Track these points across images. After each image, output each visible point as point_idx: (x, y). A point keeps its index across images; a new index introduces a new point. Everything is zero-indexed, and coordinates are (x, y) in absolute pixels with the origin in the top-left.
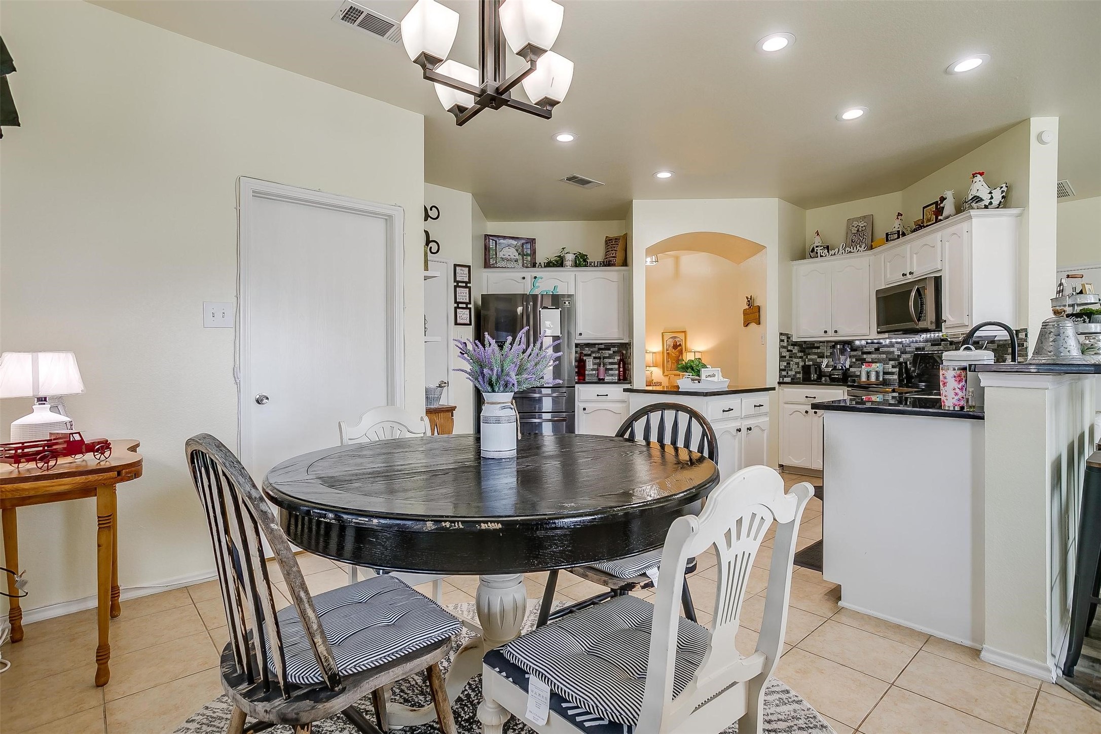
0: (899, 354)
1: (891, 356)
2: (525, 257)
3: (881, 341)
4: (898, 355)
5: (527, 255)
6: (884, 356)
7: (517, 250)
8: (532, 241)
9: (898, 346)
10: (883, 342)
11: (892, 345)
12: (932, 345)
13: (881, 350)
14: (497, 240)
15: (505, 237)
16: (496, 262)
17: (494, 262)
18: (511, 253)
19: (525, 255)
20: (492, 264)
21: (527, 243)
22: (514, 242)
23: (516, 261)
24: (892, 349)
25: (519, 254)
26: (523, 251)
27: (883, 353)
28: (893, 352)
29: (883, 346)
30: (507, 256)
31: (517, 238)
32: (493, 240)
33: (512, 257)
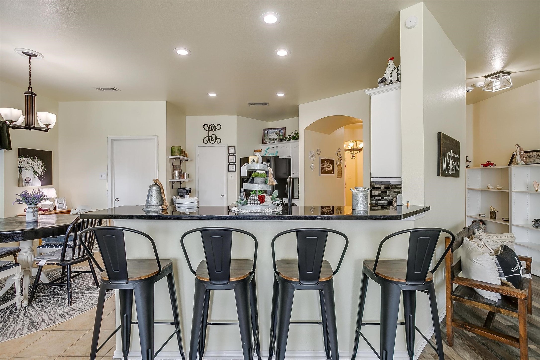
2: (280, 137)
5: (281, 136)
7: (276, 134)
8: (284, 129)
14: (268, 131)
15: (271, 129)
16: (267, 141)
17: (266, 141)
18: (274, 136)
19: (280, 136)
20: (265, 142)
21: (282, 130)
22: (275, 131)
23: (276, 139)
25: (277, 136)
26: (279, 134)
30: (272, 138)
31: (277, 128)
32: (266, 131)
33: (274, 138)
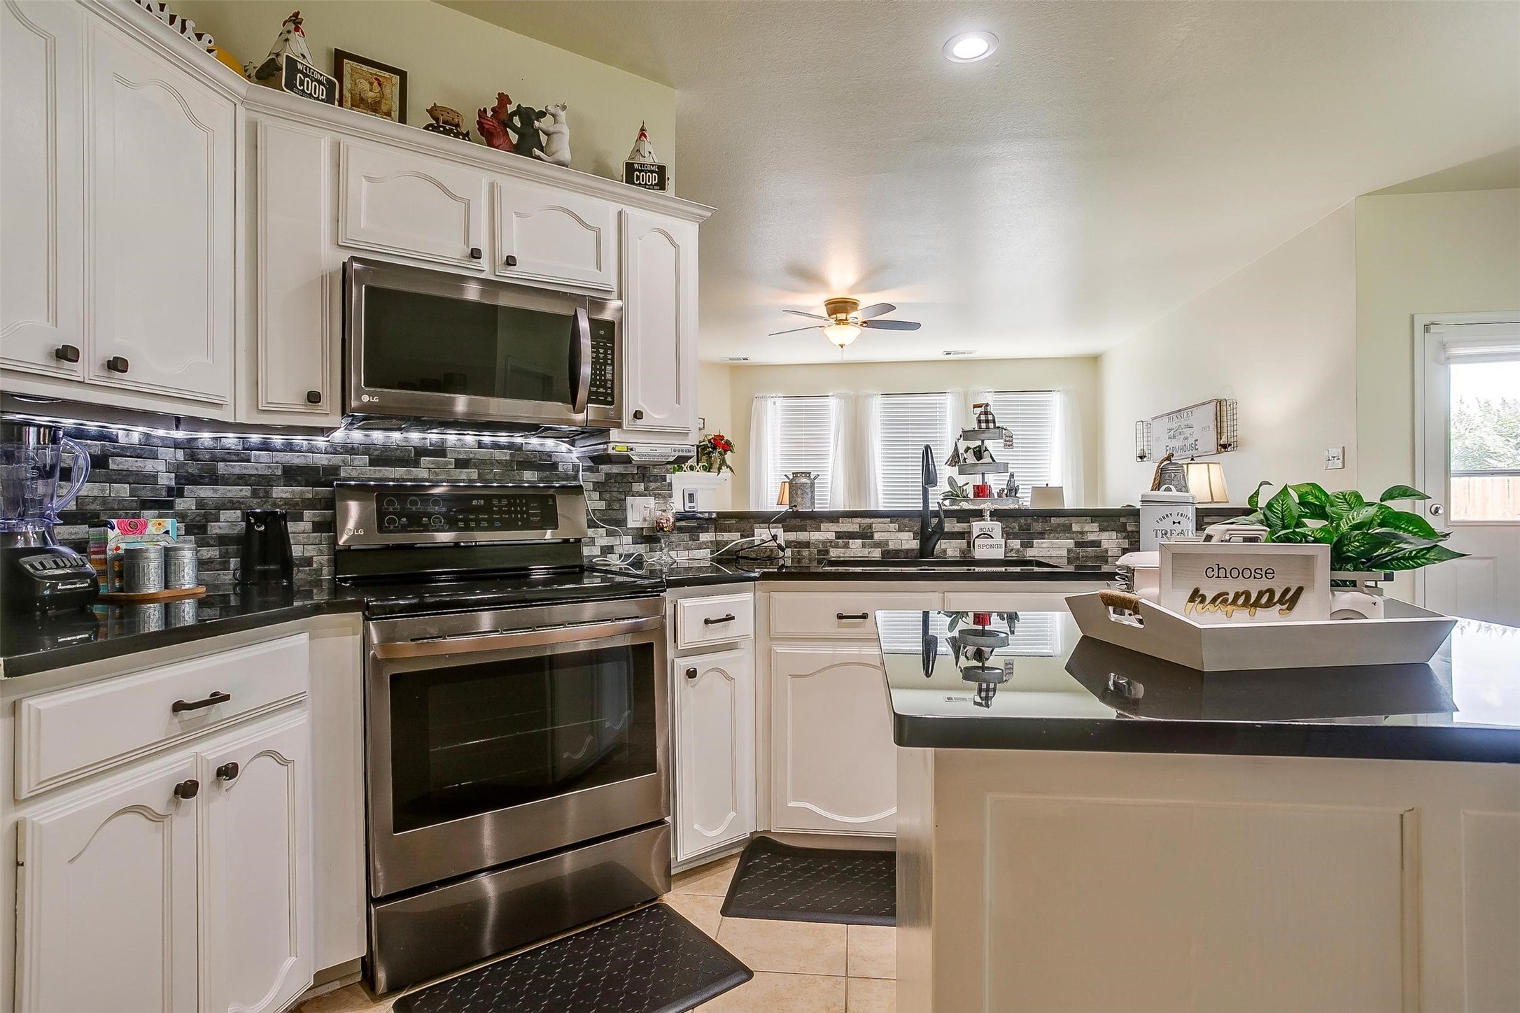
0: (173, 483)
1: (146, 492)
3: (116, 429)
4: (170, 490)
6: (123, 490)
9: (167, 453)
10: (121, 433)
11: (146, 450)
12: (374, 462)
13: (112, 466)
24: (149, 465)
27: (123, 477)
28: (154, 477)
29: (123, 448)
